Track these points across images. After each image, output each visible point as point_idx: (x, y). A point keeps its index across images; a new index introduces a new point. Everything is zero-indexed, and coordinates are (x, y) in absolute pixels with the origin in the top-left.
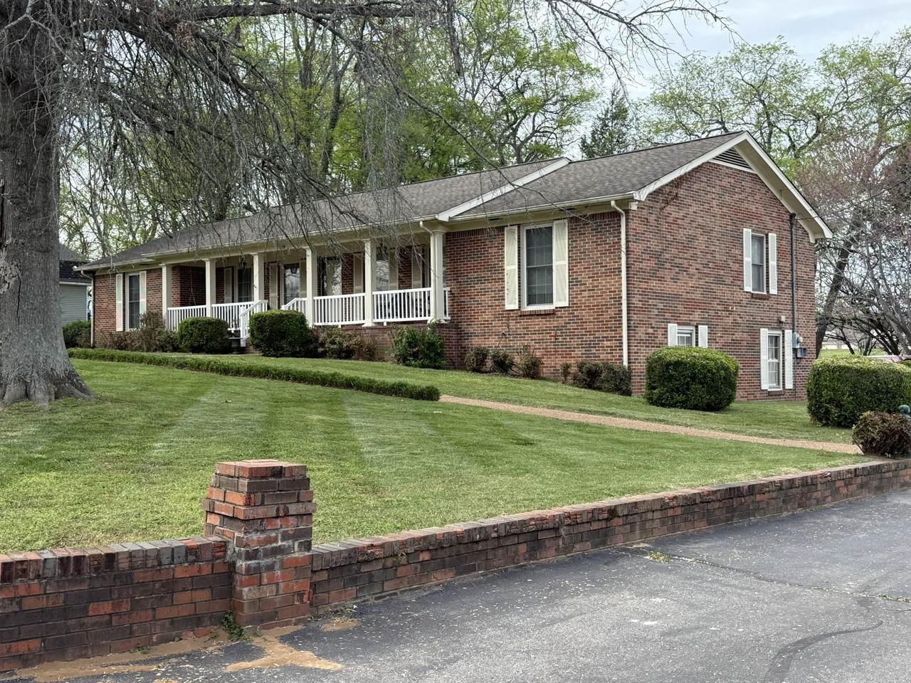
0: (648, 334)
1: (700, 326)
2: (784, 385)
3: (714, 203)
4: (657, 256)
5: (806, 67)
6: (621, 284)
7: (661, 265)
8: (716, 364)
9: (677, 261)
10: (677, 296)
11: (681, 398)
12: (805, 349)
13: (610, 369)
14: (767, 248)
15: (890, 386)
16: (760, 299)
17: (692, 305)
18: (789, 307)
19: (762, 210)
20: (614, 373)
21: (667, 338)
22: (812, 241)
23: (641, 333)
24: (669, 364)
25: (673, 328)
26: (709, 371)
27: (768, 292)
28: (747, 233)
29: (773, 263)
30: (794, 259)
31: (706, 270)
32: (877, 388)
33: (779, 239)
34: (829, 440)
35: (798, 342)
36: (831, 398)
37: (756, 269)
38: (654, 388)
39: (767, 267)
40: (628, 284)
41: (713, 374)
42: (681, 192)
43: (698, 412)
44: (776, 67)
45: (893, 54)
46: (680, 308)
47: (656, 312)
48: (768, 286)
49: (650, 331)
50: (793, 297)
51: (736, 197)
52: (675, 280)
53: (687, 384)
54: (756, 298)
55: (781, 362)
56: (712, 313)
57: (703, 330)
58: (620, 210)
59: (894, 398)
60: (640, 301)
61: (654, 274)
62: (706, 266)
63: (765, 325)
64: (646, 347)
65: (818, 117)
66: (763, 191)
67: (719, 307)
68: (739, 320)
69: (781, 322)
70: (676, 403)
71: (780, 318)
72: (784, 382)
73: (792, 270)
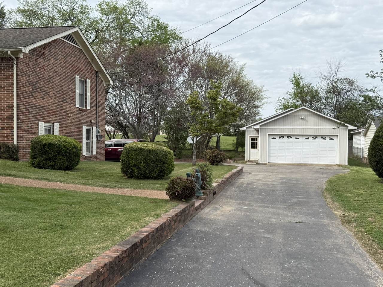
0: (29, 127)
1: (55, 124)
2: (92, 153)
3: (62, 60)
4: (33, 85)
5: (91, 8)
6: (13, 99)
7: (35, 89)
8: (71, 145)
9: (44, 88)
10: (43, 107)
11: (52, 163)
12: (101, 136)
13: (7, 146)
14: (86, 87)
15: (162, 158)
16: (83, 111)
17: (51, 113)
18: (95, 116)
19: (84, 68)
20: (9, 148)
21: (38, 129)
22: (105, 85)
23: (24, 126)
24: (45, 145)
25: (41, 124)
26: (67, 149)
27: (86, 108)
28: (77, 77)
29: (88, 94)
30: (97, 93)
31: (58, 95)
32: (156, 159)
33: (91, 83)
34: (140, 188)
35: (99, 132)
36: (134, 164)
37: (81, 97)
38: (36, 158)
39: (86, 96)
40: (17, 99)
41: (70, 151)
42: (46, 52)
43: (61, 171)
44: (77, 5)
45: (126, 10)
46: (45, 113)
47: (33, 115)
48: (86, 105)
49: (30, 125)
50: (96, 111)
51: (72, 59)
52: (43, 98)
53: (56, 156)
54: (81, 111)
55: (91, 142)
56: (61, 117)
57: (57, 125)
58: (13, 57)
59: (164, 164)
60: (24, 109)
61: (32, 95)
62: (58, 92)
63: (85, 124)
64: (27, 134)
65: (96, 31)
66: (85, 58)
67: (64, 114)
68: (74, 121)
69: (91, 123)
70: (49, 167)
71: (91, 121)
72: (92, 151)
73: (96, 98)
